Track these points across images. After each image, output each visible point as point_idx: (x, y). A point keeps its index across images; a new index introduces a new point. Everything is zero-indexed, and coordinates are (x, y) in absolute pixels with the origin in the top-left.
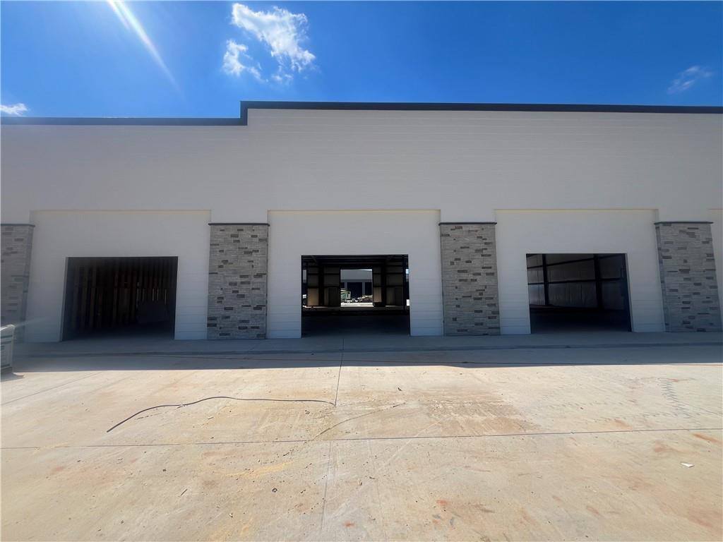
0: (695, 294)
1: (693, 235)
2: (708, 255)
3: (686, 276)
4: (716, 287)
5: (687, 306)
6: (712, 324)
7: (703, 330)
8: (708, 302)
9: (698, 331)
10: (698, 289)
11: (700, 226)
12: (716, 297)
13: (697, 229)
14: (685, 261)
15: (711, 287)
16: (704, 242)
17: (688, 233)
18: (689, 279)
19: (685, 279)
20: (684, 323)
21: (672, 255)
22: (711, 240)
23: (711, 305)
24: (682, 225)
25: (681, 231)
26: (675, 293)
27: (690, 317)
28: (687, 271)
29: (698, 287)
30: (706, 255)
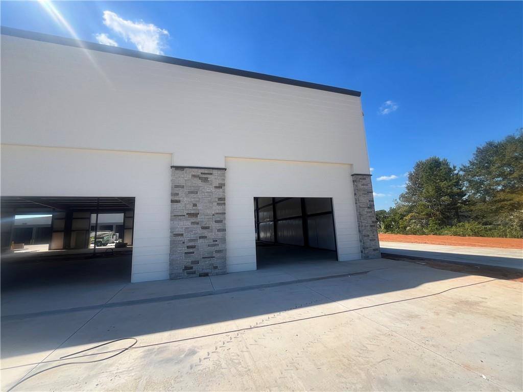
0: (200, 238)
1: (205, 180)
2: (220, 199)
3: (194, 219)
4: (224, 230)
5: (191, 250)
6: (216, 268)
7: (206, 275)
8: (215, 245)
9: (200, 276)
10: (205, 233)
11: (215, 172)
12: (224, 240)
13: (211, 174)
14: (195, 205)
15: (219, 230)
16: (216, 187)
17: (200, 178)
18: (198, 223)
19: (193, 223)
20: (186, 268)
21: (181, 199)
22: (224, 185)
23: (217, 248)
24: (196, 170)
25: (194, 176)
26: (180, 238)
27: (193, 262)
28: (196, 215)
29: (204, 231)
30: (217, 200)
